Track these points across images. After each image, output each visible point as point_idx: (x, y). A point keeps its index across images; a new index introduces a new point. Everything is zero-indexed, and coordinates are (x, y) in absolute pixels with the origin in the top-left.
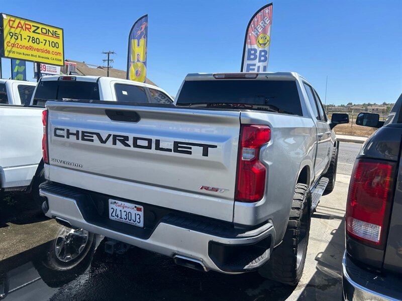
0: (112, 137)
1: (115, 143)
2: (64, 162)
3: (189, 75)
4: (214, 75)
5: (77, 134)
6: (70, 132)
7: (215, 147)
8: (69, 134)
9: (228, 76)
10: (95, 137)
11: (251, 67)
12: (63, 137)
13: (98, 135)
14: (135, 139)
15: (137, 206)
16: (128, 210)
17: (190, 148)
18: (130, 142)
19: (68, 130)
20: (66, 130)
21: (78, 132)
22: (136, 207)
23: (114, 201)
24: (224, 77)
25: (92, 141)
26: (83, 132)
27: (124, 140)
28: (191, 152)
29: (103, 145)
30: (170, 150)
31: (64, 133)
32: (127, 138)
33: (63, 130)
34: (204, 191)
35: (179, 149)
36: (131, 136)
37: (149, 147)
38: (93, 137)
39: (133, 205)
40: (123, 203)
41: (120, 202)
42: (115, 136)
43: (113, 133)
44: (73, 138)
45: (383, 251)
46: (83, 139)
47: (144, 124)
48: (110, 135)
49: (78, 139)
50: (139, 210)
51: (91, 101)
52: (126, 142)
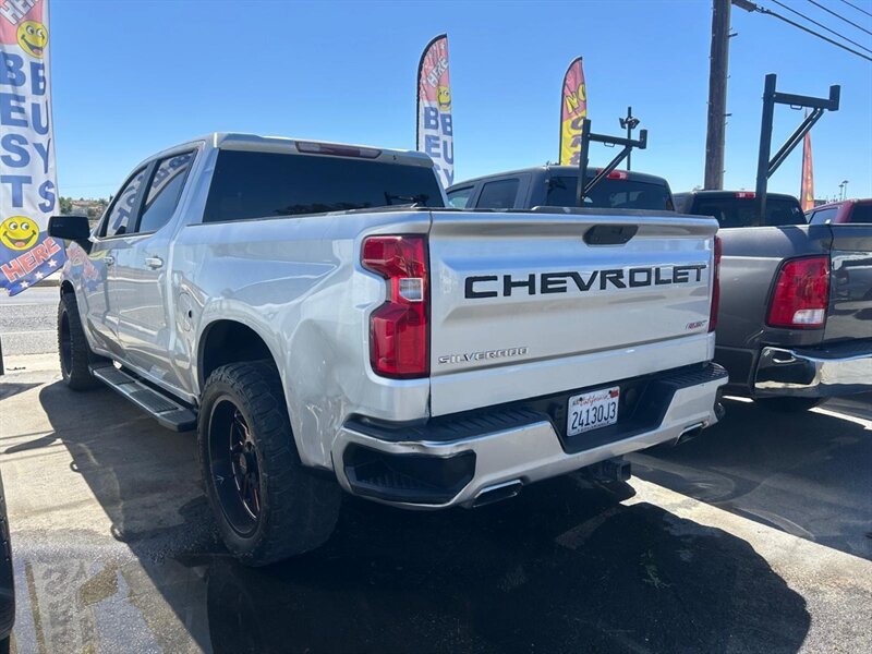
0: (599, 274)
1: (603, 287)
2: (482, 356)
3: (230, 137)
4: (297, 143)
5: (531, 283)
6: (513, 280)
7: (705, 266)
8: (509, 285)
9: (325, 148)
10: (570, 280)
12: (494, 294)
13: (576, 276)
14: (632, 273)
15: (612, 389)
17: (687, 274)
18: (625, 280)
19: (507, 278)
20: (501, 280)
21: (532, 277)
22: (610, 392)
23: (579, 397)
24: (317, 149)
25: (564, 290)
26: (544, 277)
27: (617, 280)
28: (688, 278)
29: (583, 294)
30: (668, 282)
31: (498, 286)
32: (620, 273)
33: (495, 278)
35: (678, 277)
36: (626, 269)
37: (648, 283)
38: (565, 282)
40: (592, 394)
41: (586, 396)
42: (604, 273)
43: (600, 268)
44: (520, 293)
46: (544, 290)
48: (595, 273)
49: (532, 292)
50: (613, 395)
51: (566, 209)
52: (621, 280)
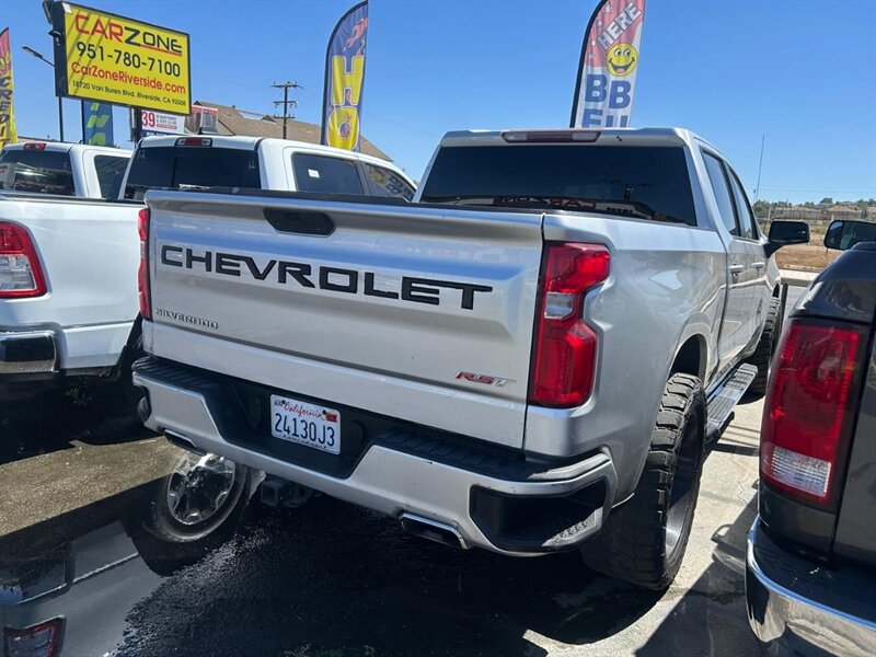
0: (277, 264)
1: (282, 279)
2: (182, 318)
3: (449, 134)
4: (504, 134)
5: (207, 259)
6: (193, 254)
7: (489, 289)
9: (534, 137)
10: (244, 267)
11: (592, 116)
12: (180, 264)
13: (250, 262)
14: (325, 271)
15: (328, 410)
16: (309, 419)
17: (437, 292)
18: (314, 278)
19: (189, 252)
20: (185, 251)
21: (209, 254)
22: (324, 412)
23: (282, 398)
24: (525, 138)
25: (237, 273)
26: (220, 256)
27: (302, 273)
28: (438, 299)
29: (259, 282)
30: (394, 296)
31: (181, 257)
32: (307, 269)
33: (180, 250)
34: (464, 382)
35: (413, 293)
36: (316, 265)
37: (352, 289)
38: (238, 265)
39: (319, 409)
40: (300, 403)
41: (293, 402)
42: (283, 265)
43: (279, 258)
44: (199, 267)
45: (833, 516)
46: (219, 270)
47: (342, 238)
48: (272, 263)
49: (209, 269)
50: (332, 418)
51: (236, 189)
52: (306, 277)
